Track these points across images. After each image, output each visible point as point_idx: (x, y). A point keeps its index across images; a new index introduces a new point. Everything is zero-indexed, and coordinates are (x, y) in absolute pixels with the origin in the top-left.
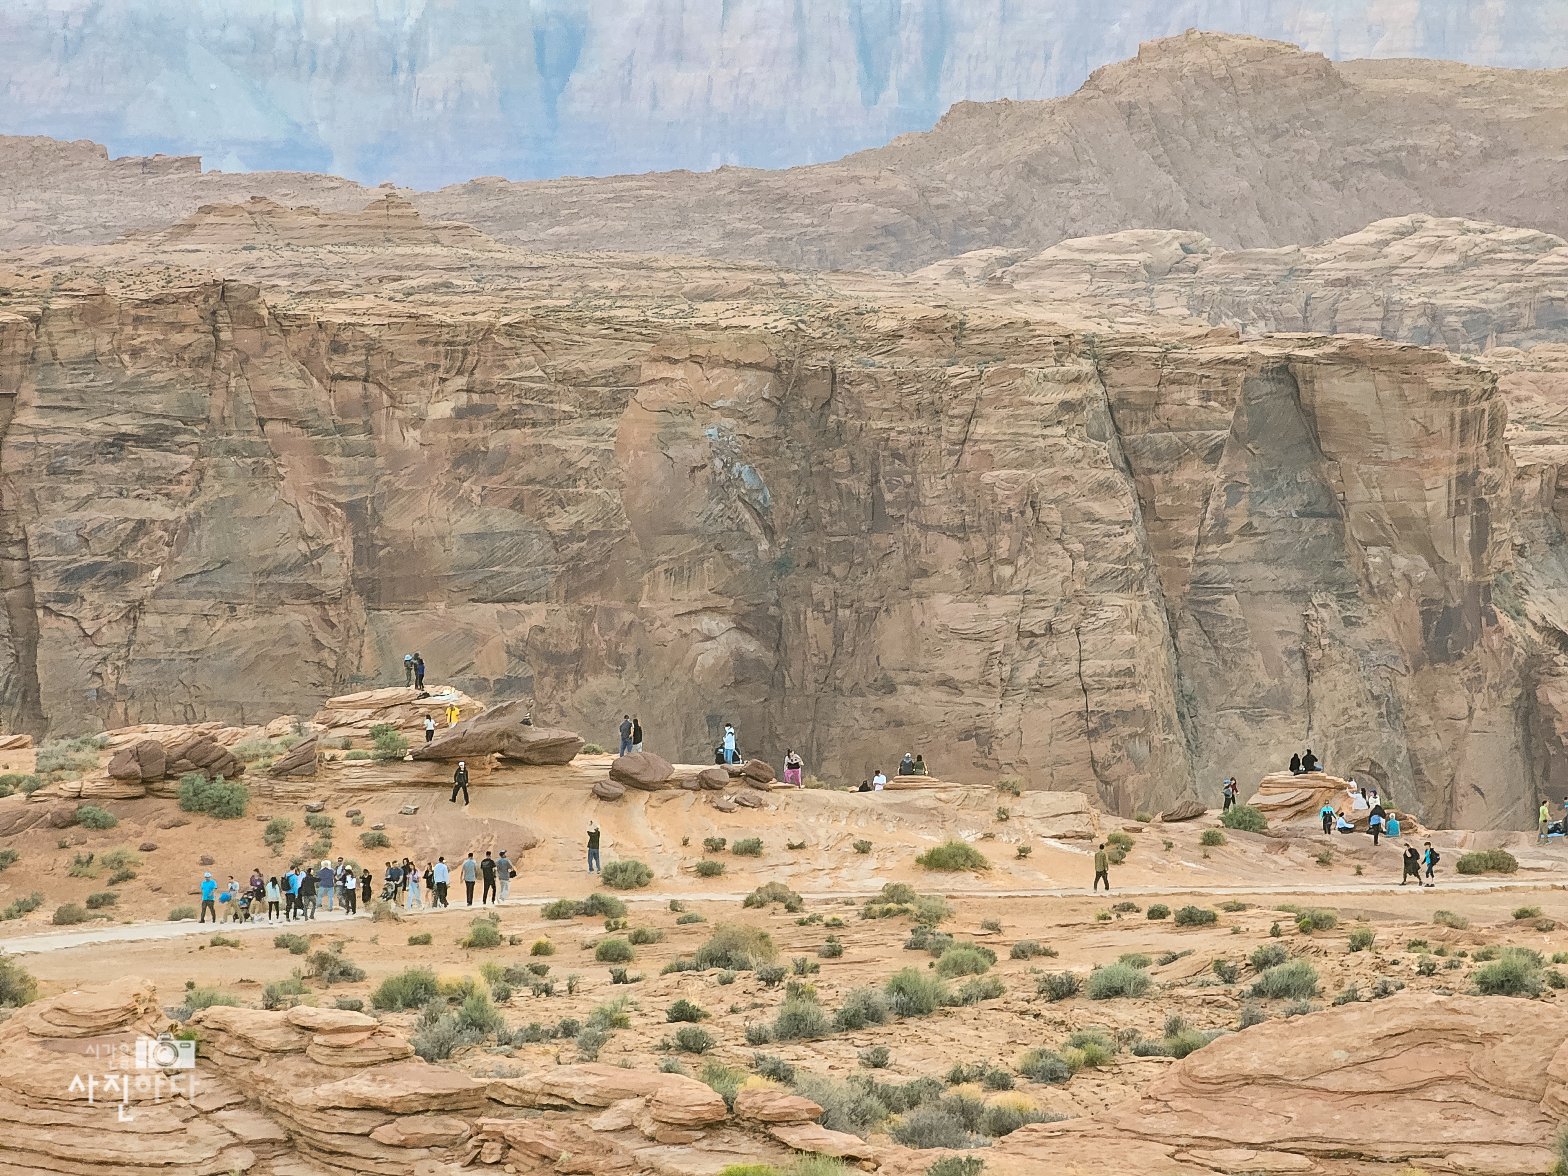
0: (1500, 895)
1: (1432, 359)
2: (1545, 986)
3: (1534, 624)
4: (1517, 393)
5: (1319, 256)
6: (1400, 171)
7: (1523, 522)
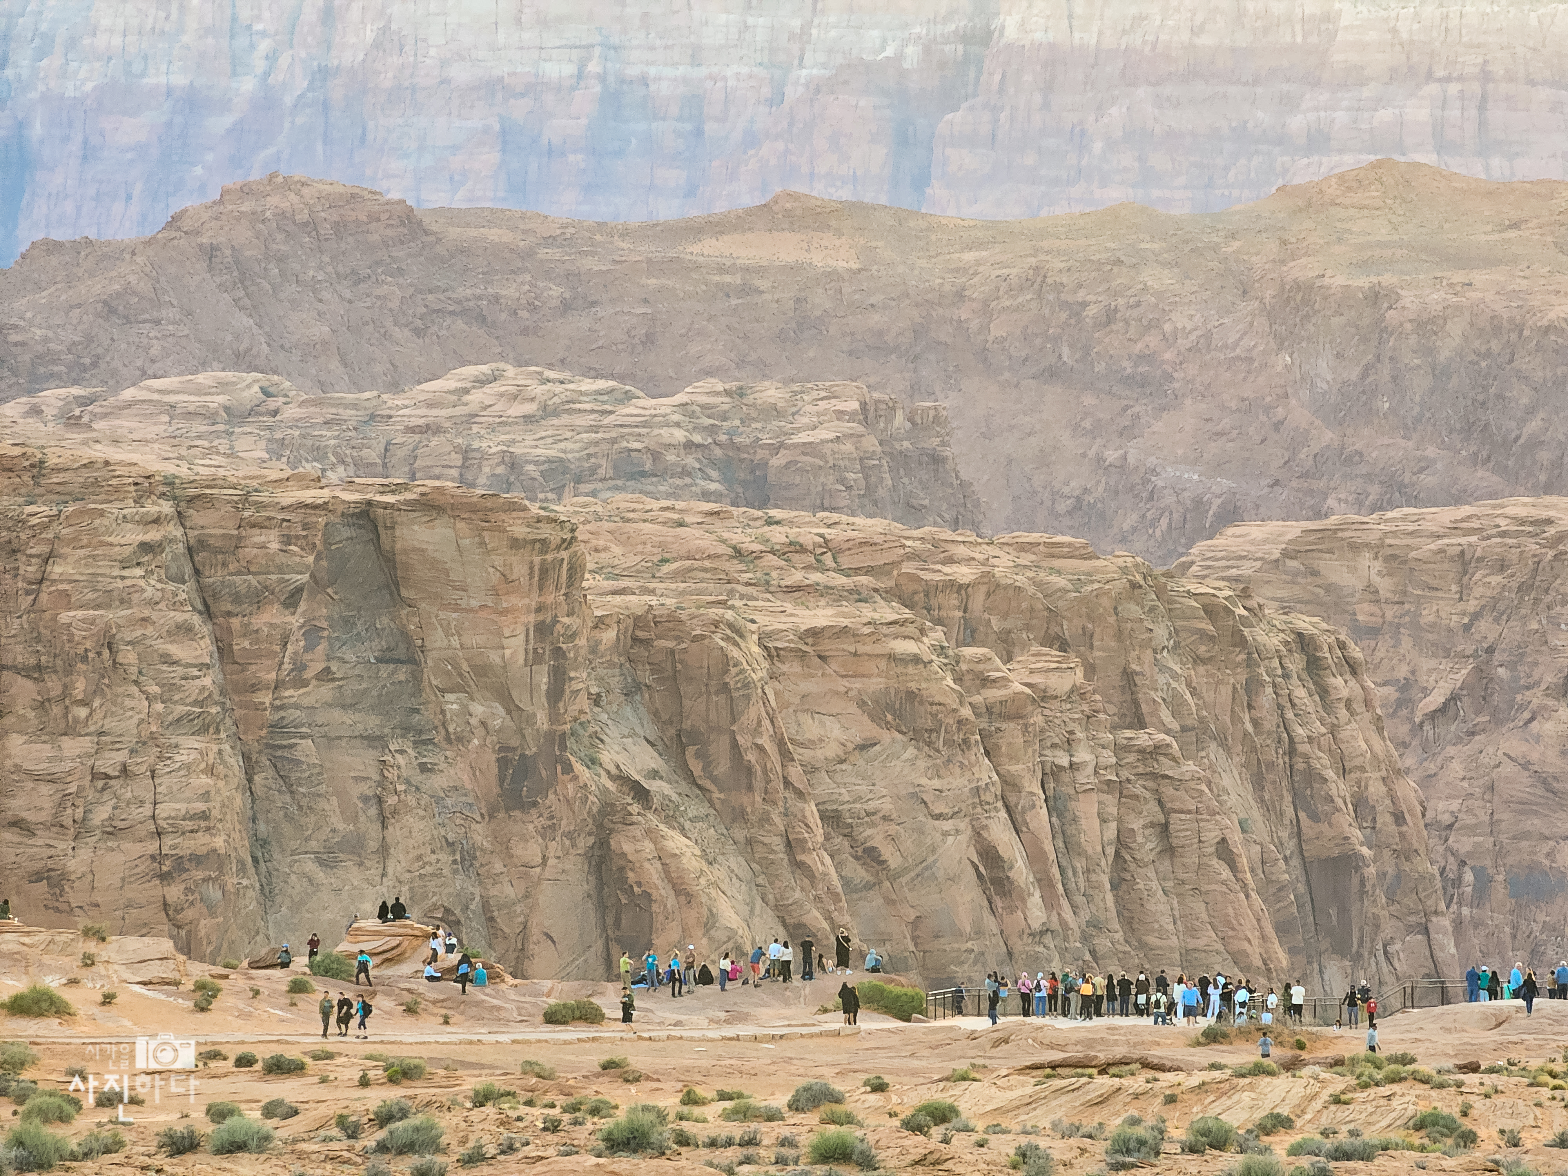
0: (587, 1045)
1: (513, 507)
2: (670, 1143)
3: (608, 773)
4: (595, 542)
5: (399, 403)
6: (482, 319)
7: (601, 671)
